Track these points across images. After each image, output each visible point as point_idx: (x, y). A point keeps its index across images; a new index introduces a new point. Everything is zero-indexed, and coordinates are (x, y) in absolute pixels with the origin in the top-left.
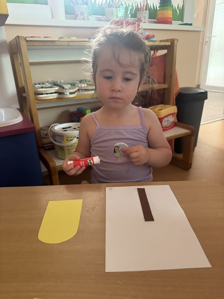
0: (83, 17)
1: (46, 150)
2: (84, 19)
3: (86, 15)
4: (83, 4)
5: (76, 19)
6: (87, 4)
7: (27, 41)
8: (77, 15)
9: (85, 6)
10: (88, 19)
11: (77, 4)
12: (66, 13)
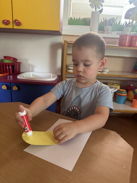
0: (107, 32)
2: (108, 33)
3: (110, 31)
4: (109, 25)
5: (104, 33)
6: (111, 25)
7: (68, 43)
8: (105, 31)
9: (110, 26)
10: (111, 33)
11: (106, 25)
12: (99, 30)
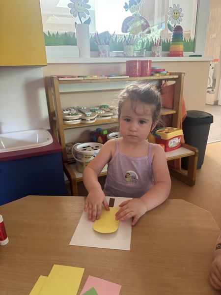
0: (105, 54)
1: (69, 164)
5: (99, 57)
6: (108, 44)
7: (59, 81)
8: (100, 53)
10: (109, 56)
